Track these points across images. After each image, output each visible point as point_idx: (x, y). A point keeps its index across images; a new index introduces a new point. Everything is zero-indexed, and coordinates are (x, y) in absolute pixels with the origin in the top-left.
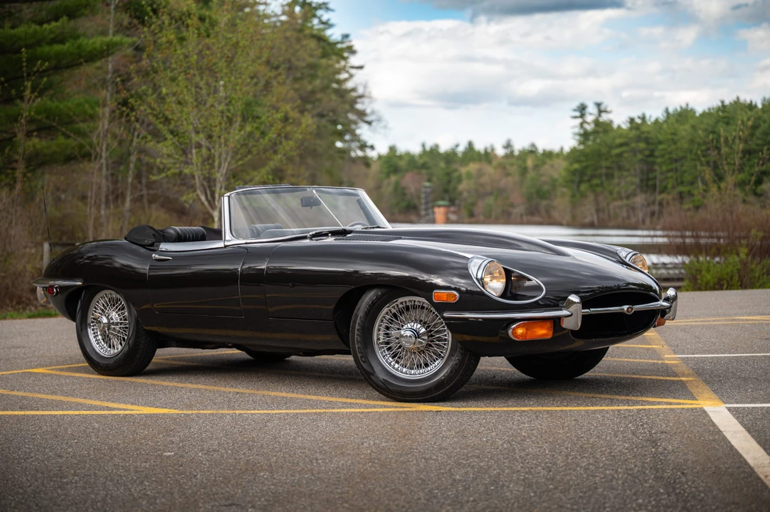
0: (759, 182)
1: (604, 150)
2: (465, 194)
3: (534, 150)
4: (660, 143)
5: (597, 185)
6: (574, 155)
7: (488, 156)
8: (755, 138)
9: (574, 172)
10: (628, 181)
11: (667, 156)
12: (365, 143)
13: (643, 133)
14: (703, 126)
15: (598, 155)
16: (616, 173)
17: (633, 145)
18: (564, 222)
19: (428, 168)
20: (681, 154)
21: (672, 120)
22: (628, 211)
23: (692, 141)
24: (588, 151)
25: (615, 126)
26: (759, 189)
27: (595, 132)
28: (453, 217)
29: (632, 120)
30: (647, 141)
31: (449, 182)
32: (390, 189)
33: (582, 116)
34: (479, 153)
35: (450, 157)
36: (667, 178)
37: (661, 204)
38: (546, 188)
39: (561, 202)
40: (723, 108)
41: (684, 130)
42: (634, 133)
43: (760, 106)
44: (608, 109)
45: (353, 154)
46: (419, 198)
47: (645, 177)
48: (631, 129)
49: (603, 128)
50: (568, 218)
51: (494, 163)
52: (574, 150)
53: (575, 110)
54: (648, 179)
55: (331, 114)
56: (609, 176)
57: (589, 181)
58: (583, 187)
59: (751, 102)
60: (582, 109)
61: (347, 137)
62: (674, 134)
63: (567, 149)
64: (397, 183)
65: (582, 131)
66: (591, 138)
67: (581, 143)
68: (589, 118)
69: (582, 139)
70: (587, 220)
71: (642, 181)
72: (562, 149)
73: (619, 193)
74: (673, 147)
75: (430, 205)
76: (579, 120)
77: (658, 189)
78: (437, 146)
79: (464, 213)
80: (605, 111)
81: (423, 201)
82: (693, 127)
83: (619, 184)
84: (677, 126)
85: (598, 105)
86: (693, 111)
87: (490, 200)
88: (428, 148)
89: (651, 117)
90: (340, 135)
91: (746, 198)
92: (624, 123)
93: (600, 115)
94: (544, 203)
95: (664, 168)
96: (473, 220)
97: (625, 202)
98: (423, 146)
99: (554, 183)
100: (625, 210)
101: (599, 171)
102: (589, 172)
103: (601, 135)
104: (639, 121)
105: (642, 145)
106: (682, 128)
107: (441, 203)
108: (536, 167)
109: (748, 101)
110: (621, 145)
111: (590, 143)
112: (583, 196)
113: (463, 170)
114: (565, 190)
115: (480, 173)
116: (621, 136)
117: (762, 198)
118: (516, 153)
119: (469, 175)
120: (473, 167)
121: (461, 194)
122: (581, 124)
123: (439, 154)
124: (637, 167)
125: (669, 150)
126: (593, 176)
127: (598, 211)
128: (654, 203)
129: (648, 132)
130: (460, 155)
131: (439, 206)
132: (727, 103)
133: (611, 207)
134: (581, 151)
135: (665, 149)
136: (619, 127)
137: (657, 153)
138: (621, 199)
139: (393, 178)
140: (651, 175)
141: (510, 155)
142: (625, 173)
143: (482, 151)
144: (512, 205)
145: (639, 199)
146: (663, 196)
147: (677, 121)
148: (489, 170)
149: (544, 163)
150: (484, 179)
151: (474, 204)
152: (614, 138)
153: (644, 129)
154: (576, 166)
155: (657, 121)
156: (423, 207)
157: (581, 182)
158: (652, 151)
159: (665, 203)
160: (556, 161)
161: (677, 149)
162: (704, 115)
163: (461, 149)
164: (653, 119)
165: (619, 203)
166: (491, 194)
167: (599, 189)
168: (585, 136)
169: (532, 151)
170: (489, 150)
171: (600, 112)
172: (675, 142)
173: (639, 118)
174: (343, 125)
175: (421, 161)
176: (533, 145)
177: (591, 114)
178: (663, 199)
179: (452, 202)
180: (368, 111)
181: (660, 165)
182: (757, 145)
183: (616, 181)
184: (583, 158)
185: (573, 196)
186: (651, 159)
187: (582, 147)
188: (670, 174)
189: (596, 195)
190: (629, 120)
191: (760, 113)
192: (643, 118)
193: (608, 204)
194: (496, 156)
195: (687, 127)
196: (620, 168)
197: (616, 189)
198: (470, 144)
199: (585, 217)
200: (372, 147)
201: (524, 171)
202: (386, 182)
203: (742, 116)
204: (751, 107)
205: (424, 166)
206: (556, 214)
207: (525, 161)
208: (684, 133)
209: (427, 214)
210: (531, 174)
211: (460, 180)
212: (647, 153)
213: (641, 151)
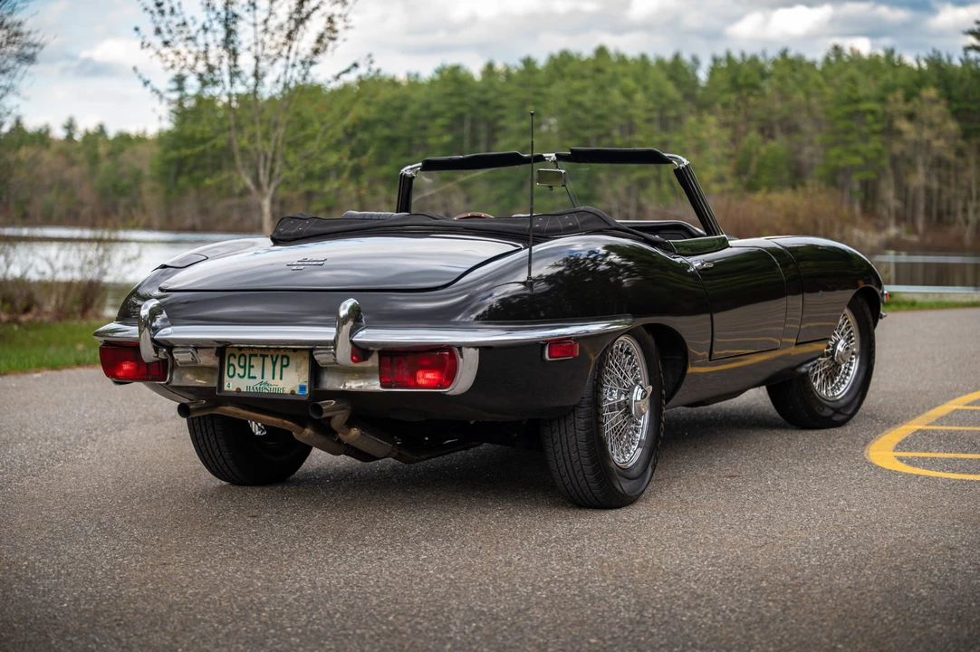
3: (103, 133)
5: (199, 179)
6: (164, 139)
7: (42, 138)
8: (402, 122)
9: (169, 162)
16: (225, 164)
18: (156, 225)
22: (241, 212)
24: (186, 133)
27: (195, 111)
33: (181, 88)
34: (30, 134)
38: (126, 182)
39: (151, 201)
42: (246, 113)
50: (160, 219)
51: (54, 148)
52: (165, 134)
53: (171, 81)
56: (217, 167)
58: (183, 181)
60: (180, 79)
62: (299, 115)
65: (180, 109)
66: (191, 118)
67: (177, 124)
69: (179, 119)
70: (188, 222)
76: (177, 95)
85: (201, 76)
87: (50, 196)
93: (203, 89)
94: (123, 201)
96: (27, 220)
97: (237, 201)
99: (137, 175)
100: (236, 211)
101: (203, 162)
102: (190, 163)
108: (112, 154)
111: (187, 123)
112: (183, 192)
113: (12, 157)
114: (155, 185)
115: (35, 161)
118: (79, 137)
119: (21, 164)
120: (25, 153)
122: (180, 99)
126: (195, 168)
127: (201, 212)
133: (220, 206)
134: (177, 135)
136: (225, 105)
138: (233, 196)
143: (35, 132)
144: (80, 203)
148: (47, 156)
149: (121, 150)
151: (27, 202)
154: (173, 154)
155: (272, 97)
157: (179, 174)
160: (140, 148)
163: (5, 129)
164: (267, 98)
165: (228, 202)
166: (51, 188)
168: (182, 114)
169: (100, 134)
170: (43, 131)
171: (204, 84)
173: (249, 95)
176: (101, 127)
177: (191, 87)
183: (226, 173)
184: (182, 144)
185: (169, 192)
187: (176, 129)
192: (255, 96)
193: (214, 204)
194: (53, 139)
198: (18, 123)
199: (184, 219)
201: (94, 159)
203: (385, 94)
204: (394, 83)
207: (95, 147)
210: (104, 164)
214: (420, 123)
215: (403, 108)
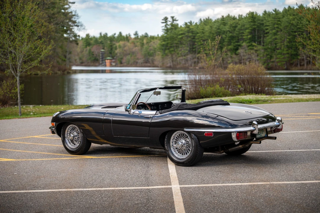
0: (237, 49)
1: (175, 36)
2: (118, 55)
3: (146, 35)
4: (198, 33)
5: (172, 51)
6: (163, 38)
7: (127, 38)
8: (235, 31)
9: (163, 45)
10: (184, 49)
11: (200, 39)
12: (76, 34)
13: (191, 29)
14: (215, 26)
15: (172, 38)
16: (180, 46)
17: (187, 34)
18: (159, 66)
19: (102, 44)
20: (206, 38)
21: (202, 24)
22: (185, 61)
23: (210, 33)
24: (168, 36)
25: (179, 26)
26: (237, 52)
27: (171, 29)
28: (114, 64)
29: (186, 24)
30: (192, 32)
31: (112, 49)
32: (87, 52)
33: (166, 22)
34: (124, 37)
35: (112, 39)
36: (200, 48)
37: (198, 58)
38: (152, 52)
39: (158, 58)
40: (223, 18)
41: (207, 28)
42: (187, 29)
43: (238, 18)
44: (177, 19)
45: (71, 39)
46: (99, 56)
47: (191, 47)
48: (186, 27)
49: (174, 27)
50: (160, 64)
51: (130, 41)
52: (162, 36)
53: (163, 20)
54: (193, 48)
55: (61, 23)
56: (177, 47)
57: (169, 49)
58: (167, 51)
59: (234, 16)
60: (166, 19)
61: (68, 32)
62: (203, 30)
63: (160, 36)
64: (90, 50)
65: (166, 28)
66: (170, 31)
67: (166, 33)
68: (169, 23)
69: (166, 31)
70: (168, 65)
71: (190, 49)
72: (158, 35)
73: (181, 54)
74: (203, 35)
75: (104, 59)
76: (165, 24)
77: (197, 52)
78: (106, 34)
79: (118, 62)
80: (176, 20)
81: (101, 57)
82: (211, 27)
83: (181, 50)
84: (204, 26)
85: (172, 17)
86: (211, 20)
87: (128, 57)
88: (102, 35)
89: (194, 22)
90: (66, 32)
91: (232, 56)
92: (183, 25)
93: (173, 22)
94: (151, 58)
95: (199, 43)
96: (122, 65)
97: (184, 57)
98: (101, 34)
99: (155, 50)
100: (183, 61)
101: (173, 45)
102: (169, 45)
103: (174, 30)
104: (189, 24)
105: (190, 34)
106: (206, 27)
107: (109, 58)
108: (147, 43)
109: (233, 16)
110: (182, 34)
111: (169, 33)
112: (167, 55)
113: (117, 44)
114: (159, 53)
115: (125, 46)
116: (182, 30)
117: (238, 56)
118: (139, 37)
119: (120, 47)
120: (121, 43)
121: (117, 54)
122: (166, 25)
123: (107, 37)
124: (188, 43)
125: (201, 36)
126: (171, 47)
127: (173, 61)
128: (195, 58)
129: (193, 29)
130: (116, 37)
131: (108, 59)
132: (225, 17)
133: (178, 59)
134: (165, 36)
135: (199, 36)
136: (181, 26)
137: (196, 38)
138: (182, 56)
139: (88, 48)
140: (194, 47)
141: (137, 38)
142: (184, 46)
143: (125, 36)
144: (138, 59)
145: (189, 56)
146: (199, 55)
147: (204, 24)
148: (129, 44)
149: (151, 41)
150: (126, 48)
151: (122, 59)
152: (179, 31)
153: (191, 27)
154: (163, 43)
155: (196, 23)
156: (101, 60)
157: (165, 49)
158: (194, 36)
159: (200, 58)
160: (155, 41)
161: (204, 35)
162: (215, 22)
163: (116, 35)
164: (194, 24)
165: (181, 58)
166: (129, 54)
167: (173, 52)
168: (167, 30)
169: (146, 36)
170: (128, 36)
171: (173, 20)
172: (203, 33)
173: (189, 23)
174: (66, 27)
175: (100, 41)
176: (146, 34)
177: (170, 21)
178: (199, 56)
179: (113, 57)
180: (77, 21)
181: (198, 42)
182: (236, 34)
183: (180, 49)
184: (166, 40)
185: (163, 55)
186: (194, 40)
187: (166, 35)
188: (201, 46)
189: (172, 55)
190: (185, 24)
191: (237, 21)
192: (191, 23)
193: (177, 58)
194: (131, 38)
195: (208, 27)
196: (181, 44)
197: (180, 52)
198: (120, 33)
199: (167, 64)
200: (79, 36)
201: (143, 44)
202: (85, 50)
203: (230, 22)
204: (234, 18)
205: (101, 43)
206: (156, 63)
207: (143, 41)
208: (207, 29)
209: (102, 63)
210: (145, 46)
211: (116, 49)
212: (192, 37)
213: (190, 37)
214: (241, 31)
215: (236, 27)
